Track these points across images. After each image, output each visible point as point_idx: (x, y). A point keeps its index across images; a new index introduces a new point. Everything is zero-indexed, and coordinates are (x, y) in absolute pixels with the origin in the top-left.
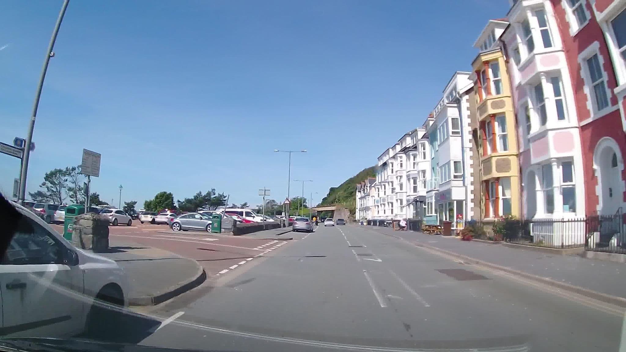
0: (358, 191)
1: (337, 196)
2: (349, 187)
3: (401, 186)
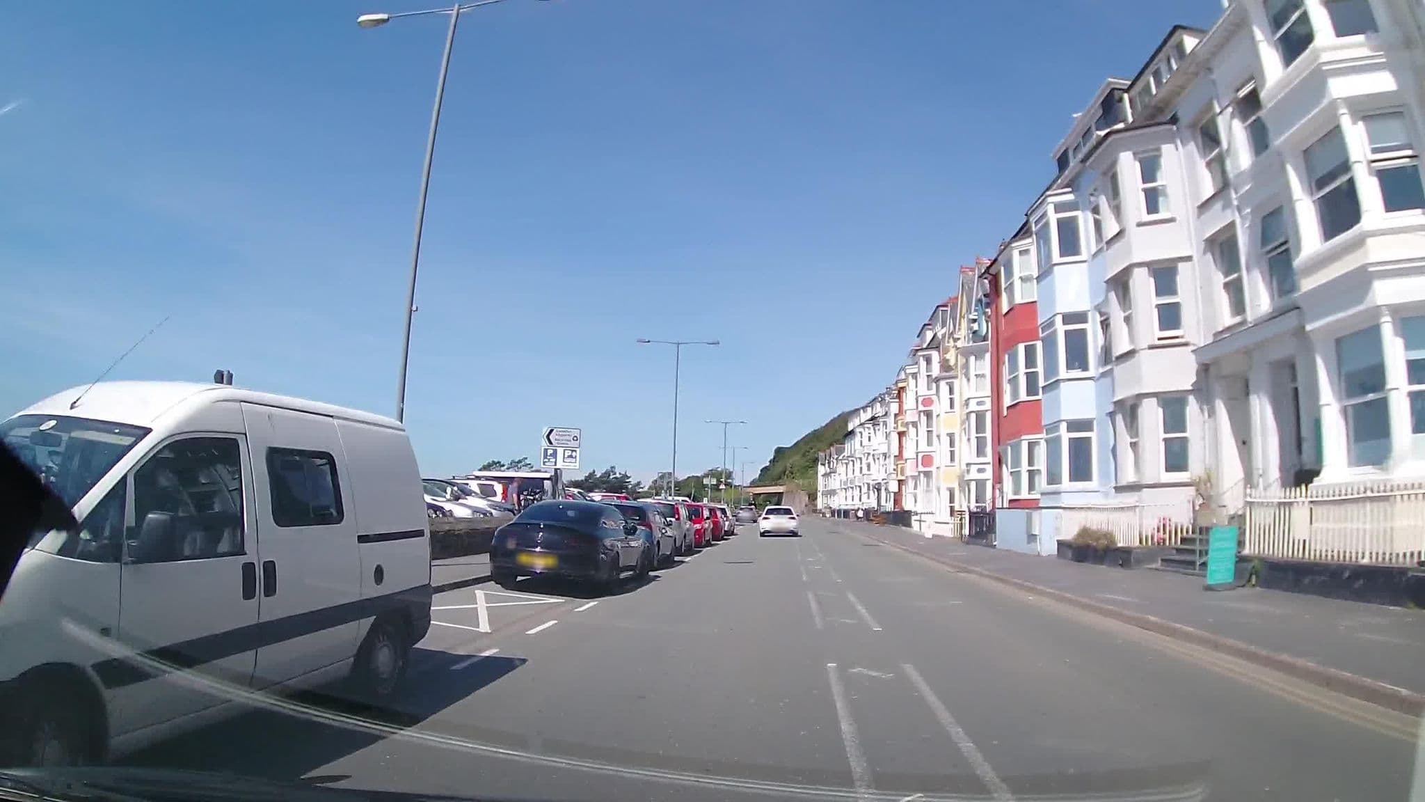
0: (821, 465)
1: (789, 466)
2: (811, 449)
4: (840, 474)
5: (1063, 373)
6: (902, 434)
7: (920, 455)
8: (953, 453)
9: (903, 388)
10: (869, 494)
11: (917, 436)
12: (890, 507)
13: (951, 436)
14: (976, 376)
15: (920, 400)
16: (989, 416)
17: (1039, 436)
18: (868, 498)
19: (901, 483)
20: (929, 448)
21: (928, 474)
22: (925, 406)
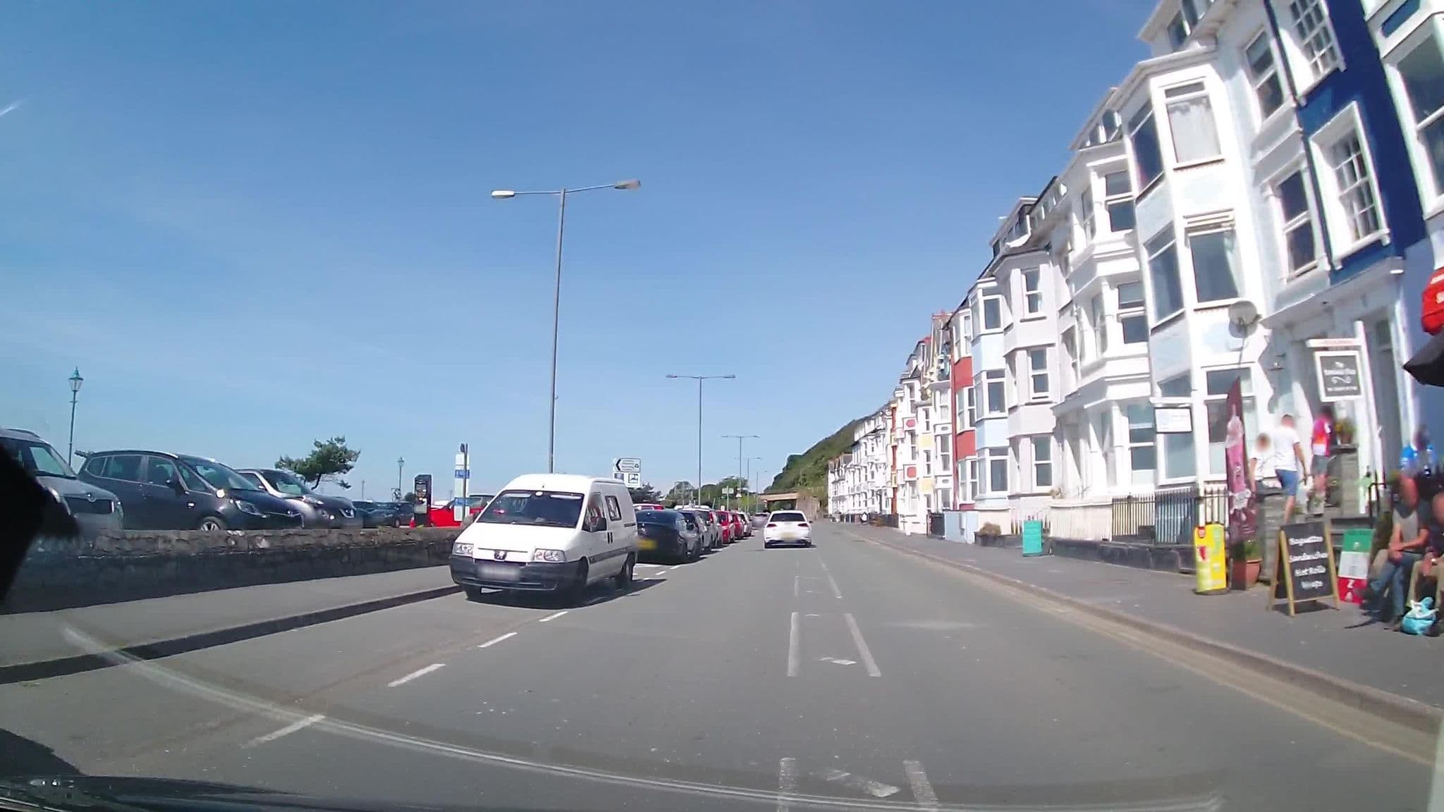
2: (823, 456)
3: (873, 472)
4: (848, 482)
5: (987, 414)
6: (894, 448)
7: (906, 467)
8: (928, 466)
9: (895, 408)
10: (873, 499)
11: (904, 450)
12: (888, 511)
13: (927, 452)
14: (941, 407)
15: (906, 421)
16: (950, 438)
17: (975, 457)
18: (873, 503)
19: (895, 490)
20: (912, 462)
21: (913, 484)
22: (909, 426)
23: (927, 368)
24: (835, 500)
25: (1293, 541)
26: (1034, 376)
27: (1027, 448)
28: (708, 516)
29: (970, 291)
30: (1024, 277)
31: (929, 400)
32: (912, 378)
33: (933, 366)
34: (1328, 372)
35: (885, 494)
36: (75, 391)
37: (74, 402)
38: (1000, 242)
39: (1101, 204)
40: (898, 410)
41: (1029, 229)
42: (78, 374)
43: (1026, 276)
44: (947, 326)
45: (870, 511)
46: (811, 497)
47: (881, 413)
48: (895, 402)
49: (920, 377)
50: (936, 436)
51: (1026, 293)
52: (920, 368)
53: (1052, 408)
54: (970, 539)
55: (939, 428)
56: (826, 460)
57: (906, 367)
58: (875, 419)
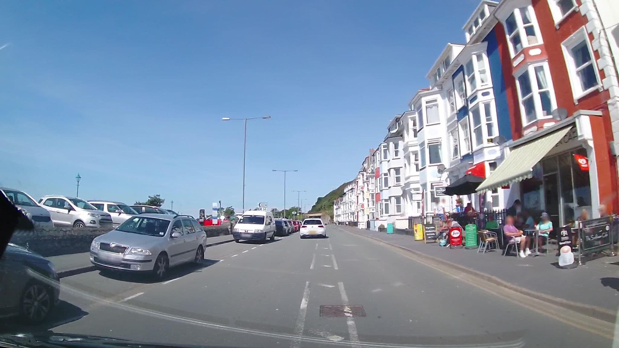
0: (335, 205)
1: (323, 205)
2: (332, 198)
3: (351, 205)
4: (341, 209)
5: (384, 188)
6: (357, 196)
7: (361, 204)
8: (368, 204)
9: (357, 182)
10: (351, 216)
11: (361, 197)
12: (356, 220)
13: (368, 199)
14: (372, 183)
15: (361, 187)
16: (375, 194)
17: (380, 202)
18: (351, 217)
19: (358, 212)
20: (363, 202)
21: (363, 210)
22: (362, 189)
23: (368, 168)
24: (337, 216)
25: (426, 228)
26: (396, 177)
27: (393, 200)
28: (290, 222)
29: (379, 146)
30: (394, 145)
31: (369, 180)
32: (363, 171)
33: (370, 168)
34: (437, 191)
35: (355, 214)
36: (78, 182)
37: (78, 185)
38: (391, 128)
39: (412, 129)
40: (359, 182)
41: (398, 127)
42: (79, 176)
43: (395, 145)
44: (373, 155)
45: (350, 221)
46: (327, 215)
47: (354, 182)
48: (358, 179)
49: (366, 171)
50: (370, 194)
51: (394, 150)
52: (366, 168)
53: (401, 188)
54: (377, 230)
55: (371, 191)
56: (333, 200)
57: (362, 166)
58: (352, 184)
